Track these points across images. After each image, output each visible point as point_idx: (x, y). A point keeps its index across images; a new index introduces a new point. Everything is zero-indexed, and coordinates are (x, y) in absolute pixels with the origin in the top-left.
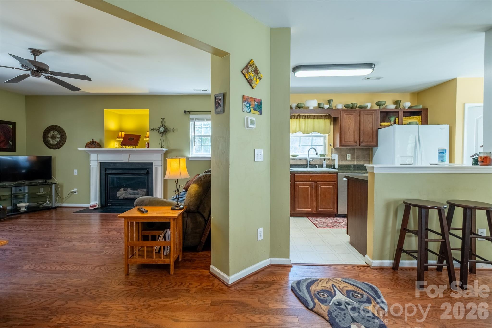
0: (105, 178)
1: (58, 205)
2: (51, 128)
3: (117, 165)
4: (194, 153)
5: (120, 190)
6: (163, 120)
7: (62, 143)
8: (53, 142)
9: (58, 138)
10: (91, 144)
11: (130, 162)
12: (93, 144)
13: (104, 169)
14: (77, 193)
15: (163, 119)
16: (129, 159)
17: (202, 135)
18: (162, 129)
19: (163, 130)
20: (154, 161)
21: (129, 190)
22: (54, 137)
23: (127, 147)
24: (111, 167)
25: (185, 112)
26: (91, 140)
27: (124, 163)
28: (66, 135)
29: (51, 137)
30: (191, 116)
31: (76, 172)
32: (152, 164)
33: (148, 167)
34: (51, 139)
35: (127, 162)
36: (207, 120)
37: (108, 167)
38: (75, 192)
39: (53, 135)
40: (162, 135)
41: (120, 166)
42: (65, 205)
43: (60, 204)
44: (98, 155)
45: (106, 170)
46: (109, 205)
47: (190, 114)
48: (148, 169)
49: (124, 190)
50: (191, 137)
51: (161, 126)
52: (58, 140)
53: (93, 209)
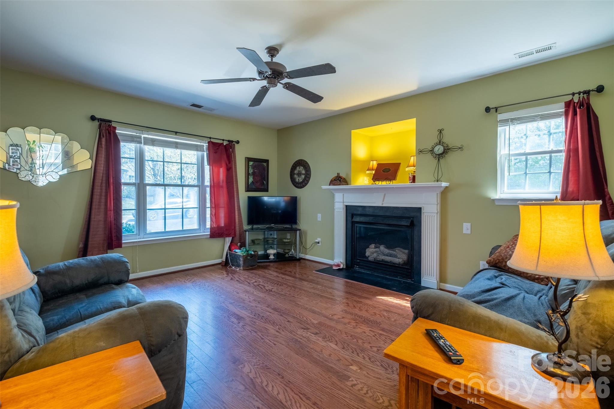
0: (351, 227)
1: (302, 256)
2: (297, 163)
3: (367, 209)
4: (506, 190)
5: (370, 246)
6: (441, 132)
7: (307, 181)
8: (299, 180)
9: (303, 174)
10: (336, 180)
11: (384, 205)
12: (338, 179)
13: (351, 215)
14: (320, 244)
15: (440, 131)
16: (383, 201)
17: (528, 151)
18: (439, 149)
19: (440, 151)
20: (424, 205)
21: (382, 248)
22: (299, 174)
23: (380, 182)
24: (359, 213)
25: (488, 110)
26: (336, 175)
27: (377, 207)
28: (310, 171)
29: (297, 174)
30: (500, 117)
31: (319, 217)
32: (419, 210)
33: (412, 214)
34: (297, 177)
35: (381, 205)
37: (355, 212)
38: (318, 243)
39: (299, 171)
40: (439, 160)
41: (370, 212)
43: (304, 255)
44: (343, 194)
45: (353, 215)
46: (355, 266)
47: (498, 112)
48: (413, 217)
49: (376, 247)
50: (501, 158)
51: (437, 144)
52: (303, 176)
53: (337, 269)
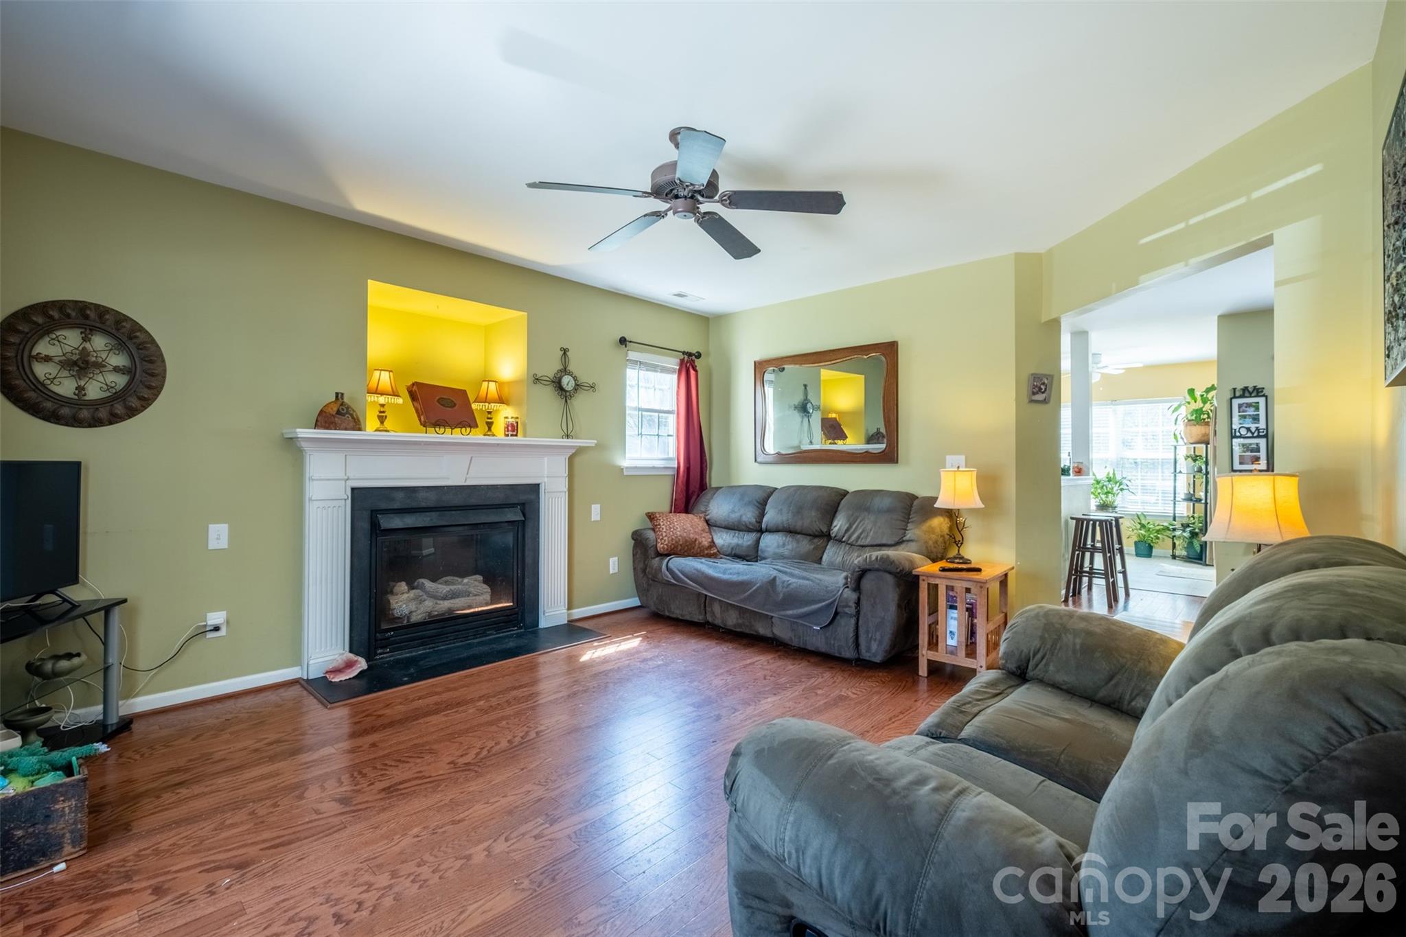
2: (67, 317)
3: (422, 495)
5: (396, 589)
6: (565, 353)
7: (141, 398)
8: (77, 389)
13: (368, 513)
14: (223, 632)
15: (565, 351)
16: (468, 473)
18: (567, 382)
20: (546, 480)
21: (428, 584)
24: (396, 506)
25: (623, 341)
27: (450, 487)
28: (162, 363)
30: (632, 355)
31: (219, 536)
32: (535, 488)
33: (521, 498)
35: (462, 483)
36: (664, 370)
37: (383, 506)
38: (217, 629)
39: (79, 352)
40: (566, 401)
41: (432, 499)
42: (143, 703)
44: (346, 456)
45: (374, 514)
46: (379, 651)
47: (632, 348)
48: (523, 504)
51: (564, 373)
